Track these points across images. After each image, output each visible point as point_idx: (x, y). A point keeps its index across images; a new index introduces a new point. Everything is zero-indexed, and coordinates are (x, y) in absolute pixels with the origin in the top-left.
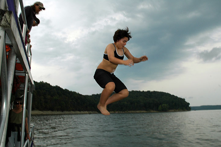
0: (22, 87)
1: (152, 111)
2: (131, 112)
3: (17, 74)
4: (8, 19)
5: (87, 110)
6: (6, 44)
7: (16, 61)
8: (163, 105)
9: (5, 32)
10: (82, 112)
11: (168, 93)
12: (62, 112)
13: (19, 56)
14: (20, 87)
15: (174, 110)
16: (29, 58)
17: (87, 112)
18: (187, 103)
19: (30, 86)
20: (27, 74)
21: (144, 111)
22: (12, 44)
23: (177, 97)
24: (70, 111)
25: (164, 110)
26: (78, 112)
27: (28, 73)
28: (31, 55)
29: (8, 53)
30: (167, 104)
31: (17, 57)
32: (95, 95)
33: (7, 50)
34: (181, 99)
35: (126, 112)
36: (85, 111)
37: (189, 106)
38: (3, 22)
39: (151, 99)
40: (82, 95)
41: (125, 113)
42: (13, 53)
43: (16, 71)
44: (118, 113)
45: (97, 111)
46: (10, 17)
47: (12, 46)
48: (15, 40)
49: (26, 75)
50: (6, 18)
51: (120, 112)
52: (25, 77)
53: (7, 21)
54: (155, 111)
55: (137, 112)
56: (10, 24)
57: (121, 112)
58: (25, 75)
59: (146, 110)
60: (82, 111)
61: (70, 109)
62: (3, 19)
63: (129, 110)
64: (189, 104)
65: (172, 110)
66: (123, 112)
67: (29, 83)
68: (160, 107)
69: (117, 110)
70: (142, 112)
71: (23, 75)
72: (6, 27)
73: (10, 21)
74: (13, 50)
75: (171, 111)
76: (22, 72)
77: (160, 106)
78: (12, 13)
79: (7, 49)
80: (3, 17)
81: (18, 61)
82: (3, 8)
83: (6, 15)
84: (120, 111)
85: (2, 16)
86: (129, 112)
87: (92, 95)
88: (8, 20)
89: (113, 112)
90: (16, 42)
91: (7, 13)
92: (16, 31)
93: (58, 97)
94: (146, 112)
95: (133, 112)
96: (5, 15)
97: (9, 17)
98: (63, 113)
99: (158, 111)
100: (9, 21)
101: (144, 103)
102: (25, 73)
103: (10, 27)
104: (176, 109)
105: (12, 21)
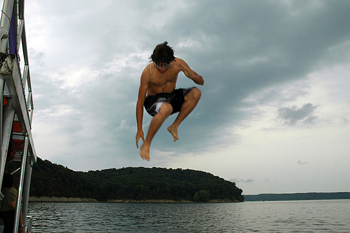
0: (16, 156)
1: (184, 201)
2: (150, 201)
3: (14, 138)
4: (9, 66)
5: (80, 197)
6: (3, 95)
7: (14, 118)
8: (202, 191)
9: (5, 81)
10: (71, 199)
11: (209, 173)
12: (38, 197)
13: (19, 112)
15: (217, 201)
16: (30, 113)
17: (79, 199)
18: (238, 189)
21: (171, 201)
22: (11, 96)
23: (222, 179)
24: (51, 196)
25: (203, 200)
26: (65, 199)
27: (28, 136)
28: (32, 109)
30: (208, 191)
31: (15, 113)
34: (229, 182)
35: (142, 201)
36: (77, 197)
37: (242, 194)
38: (3, 69)
39: (183, 182)
40: (73, 170)
41: (141, 203)
43: (14, 133)
44: (129, 202)
45: (96, 199)
46: (12, 62)
47: (11, 98)
48: (16, 91)
49: (25, 138)
50: (7, 63)
51: (132, 201)
52: (23, 142)
53: (9, 68)
54: (189, 201)
55: (160, 201)
56: (11, 71)
57: (135, 201)
58: (23, 139)
59: (174, 200)
61: (51, 193)
62: (3, 65)
63: (148, 199)
64: (241, 191)
65: (215, 201)
66: (138, 201)
68: (196, 195)
69: (128, 198)
70: (168, 201)
71: (21, 138)
72: (6, 75)
73: (12, 67)
74: (11, 103)
75: (213, 201)
76: (20, 133)
77: (197, 193)
78: (15, 57)
80: (4, 63)
81: (17, 119)
82: (3, 51)
83: (8, 59)
84: (134, 199)
85: (3, 62)
86: (147, 201)
87: (89, 172)
88: (10, 66)
89: (121, 201)
90: (17, 93)
94: (174, 202)
95: (154, 201)
96: (6, 59)
97: (10, 62)
98: (39, 200)
99: (193, 201)
100: (10, 68)
101: (171, 188)
102: (24, 136)
103: (12, 75)
104: (222, 199)
105: (14, 67)
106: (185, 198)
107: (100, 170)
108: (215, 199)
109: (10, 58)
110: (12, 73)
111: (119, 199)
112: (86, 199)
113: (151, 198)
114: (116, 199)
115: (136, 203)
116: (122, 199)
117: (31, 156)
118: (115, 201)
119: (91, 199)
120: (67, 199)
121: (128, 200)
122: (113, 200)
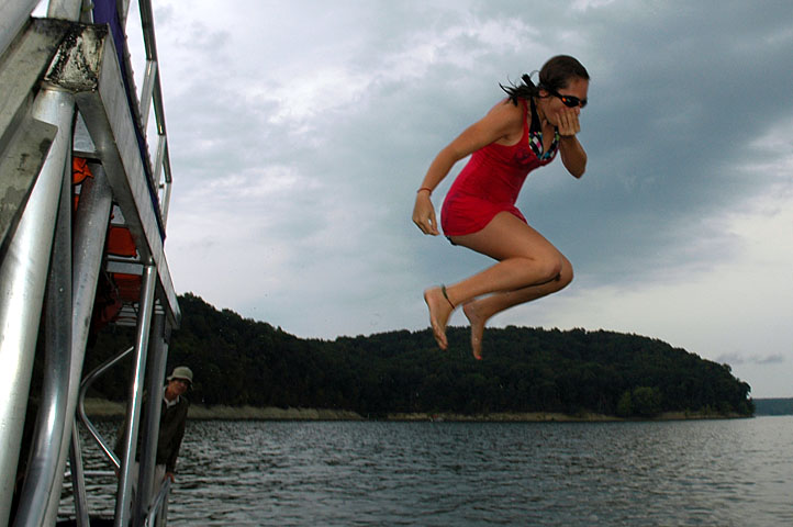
0: (125, 315)
1: (592, 417)
2: (500, 416)
3: (113, 268)
4: (89, 60)
5: (316, 405)
6: (72, 151)
7: (111, 218)
8: (639, 390)
9: (76, 109)
10: (292, 412)
11: (659, 341)
12: (208, 408)
13: (122, 197)
14: (121, 315)
15: (681, 415)
17: (311, 413)
18: (737, 382)
19: (162, 312)
20: (150, 270)
21: (557, 417)
22: (98, 153)
23: (695, 357)
24: (240, 404)
25: (643, 412)
26: (277, 412)
27: (154, 264)
28: (169, 181)
29: (78, 189)
30: (657, 389)
31: (113, 204)
32: (350, 339)
33: (78, 178)
34: (713, 365)
35: (480, 417)
36: (307, 407)
37: (748, 397)
38: (69, 72)
39: (589, 364)
40: (294, 337)
41: (477, 422)
42: (98, 186)
43: (110, 256)
44: (445, 421)
45: (356, 411)
46: (97, 48)
47: (99, 162)
48: (113, 138)
49: (145, 271)
50: (82, 52)
51: (453, 416)
52: (142, 279)
53: (88, 67)
54: (604, 417)
55: (529, 416)
56: (93, 77)
57: (461, 417)
58: (141, 273)
59: (566, 412)
60: (292, 406)
61: (241, 397)
62: (71, 58)
63: (494, 410)
64: (746, 387)
65: (676, 414)
66: (470, 418)
67: (157, 302)
68: (625, 400)
69: (444, 409)
70: (549, 417)
71: (136, 270)
72: (81, 90)
73: (100, 63)
74: (100, 176)
75: (669, 415)
76: (133, 259)
77: (627, 394)
78: (107, 33)
79: (77, 172)
80: (73, 51)
81: (119, 220)
83: (86, 40)
84: (457, 412)
85: (68, 47)
86: (493, 416)
87: (339, 339)
88: (92, 61)
89: (424, 416)
90: (116, 145)
91: (88, 32)
92: (116, 102)
93: (192, 345)
94: (565, 418)
95: (510, 417)
96: (79, 40)
97: (93, 50)
98: (210, 413)
99: (617, 415)
100: (92, 67)
101: (556, 381)
102: (144, 263)
103: (97, 88)
104: (695, 409)
105: (106, 65)
106: (595, 410)
107: (367, 335)
108: (676, 409)
109: (92, 35)
110: (96, 81)
111: (419, 412)
112: (330, 413)
113: (503, 409)
114: (409, 412)
115: (463, 422)
116: (425, 412)
117: (165, 315)
118: (408, 417)
119: (344, 412)
120: (282, 411)
121: (443, 415)
122: (401, 416)
